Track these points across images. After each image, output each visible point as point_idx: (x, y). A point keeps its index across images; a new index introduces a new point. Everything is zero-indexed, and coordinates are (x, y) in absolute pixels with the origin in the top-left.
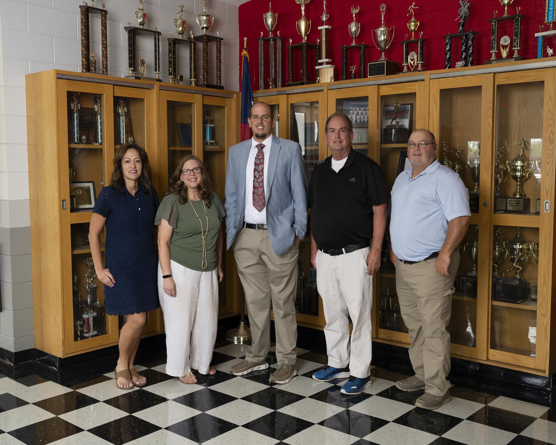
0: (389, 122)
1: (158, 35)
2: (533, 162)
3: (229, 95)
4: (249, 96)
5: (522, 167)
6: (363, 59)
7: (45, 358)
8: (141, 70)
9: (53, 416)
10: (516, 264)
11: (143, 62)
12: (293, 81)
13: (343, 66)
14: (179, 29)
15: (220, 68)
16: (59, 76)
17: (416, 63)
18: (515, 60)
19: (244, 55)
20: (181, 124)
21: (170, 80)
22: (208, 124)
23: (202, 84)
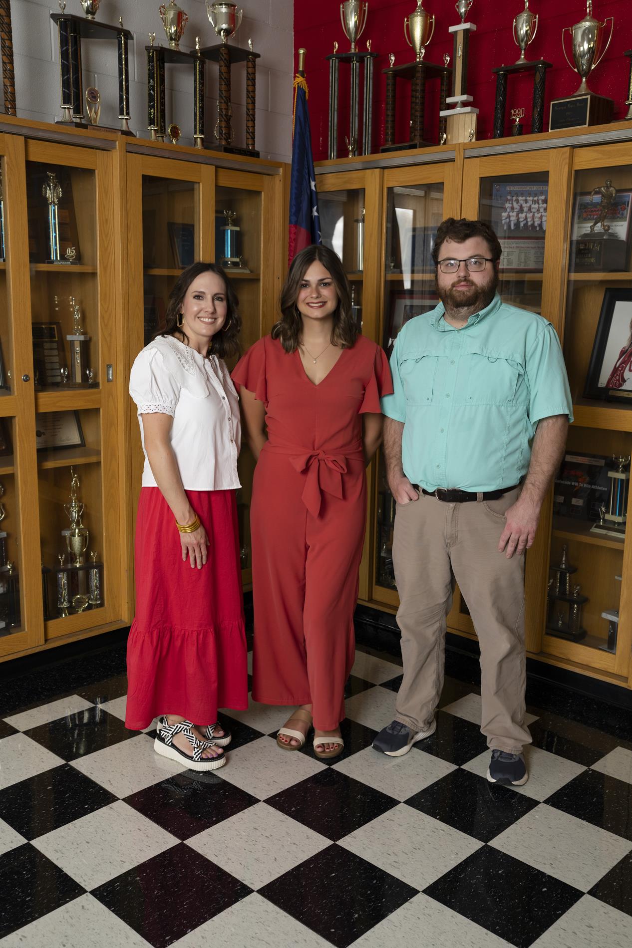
1: (126, 39)
3: (269, 170)
4: (307, 171)
6: (539, 93)
8: (90, 112)
11: (94, 95)
12: (394, 142)
13: (496, 109)
14: (170, 29)
15: (254, 115)
19: (298, 86)
20: (178, 224)
21: (151, 134)
22: (227, 225)
23: (216, 146)
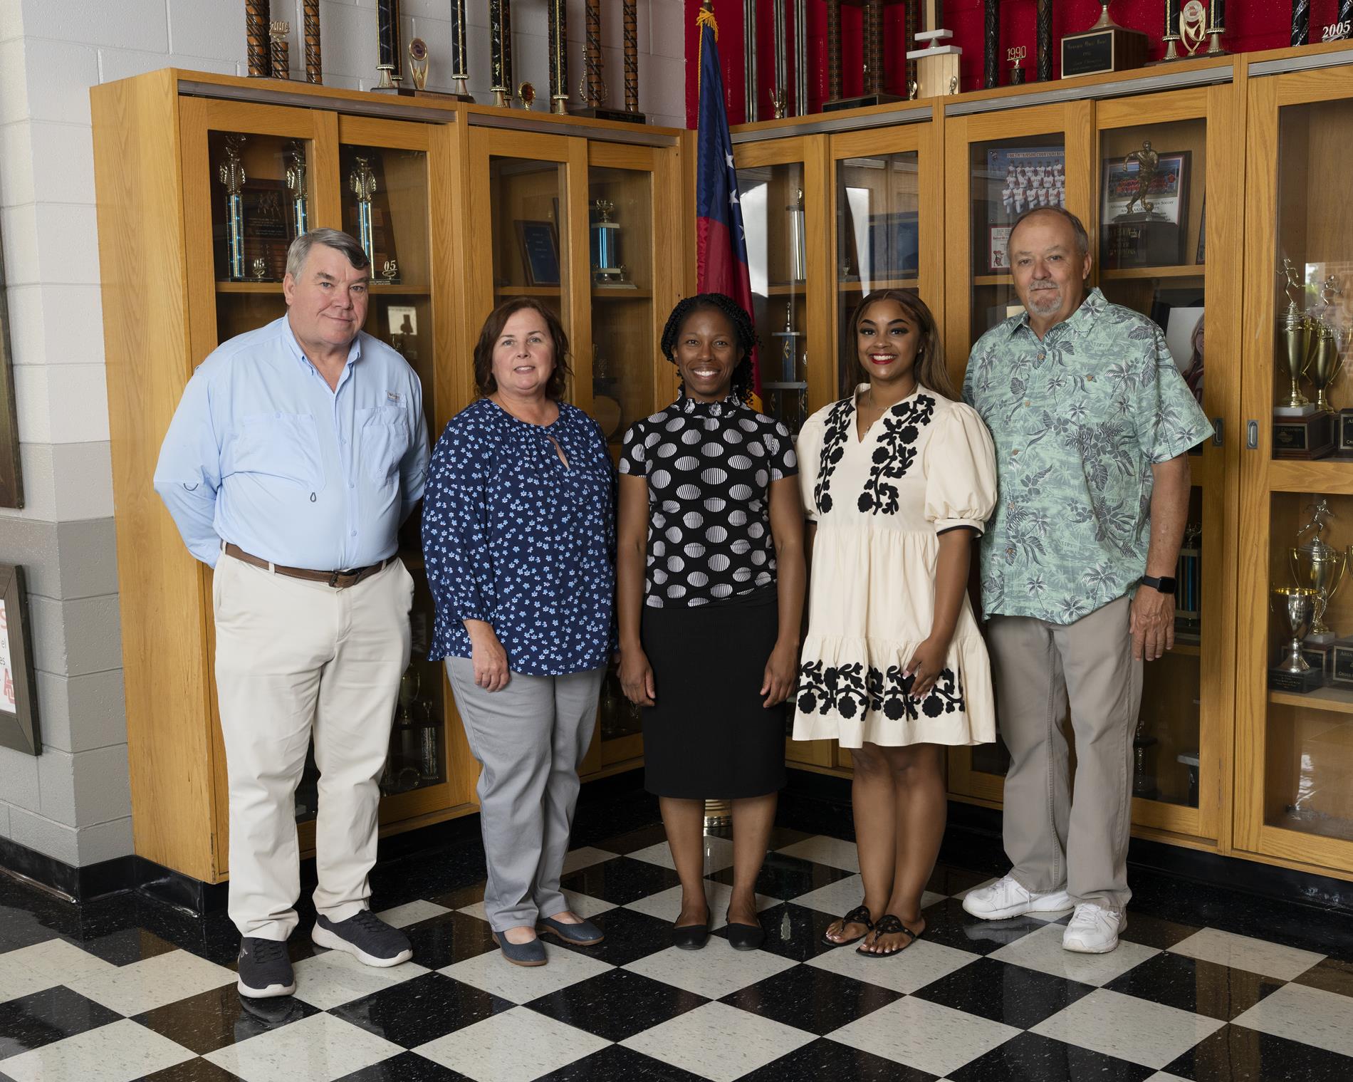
0: (1122, 207)
3: (661, 140)
4: (720, 141)
6: (1044, 26)
7: (163, 881)
8: (415, 71)
9: (190, 1055)
11: (419, 48)
12: (841, 95)
13: (987, 48)
15: (635, 64)
16: (185, 88)
17: (1202, 33)
19: (703, 26)
20: (526, 223)
21: (495, 98)
22: (603, 220)
23: (584, 110)
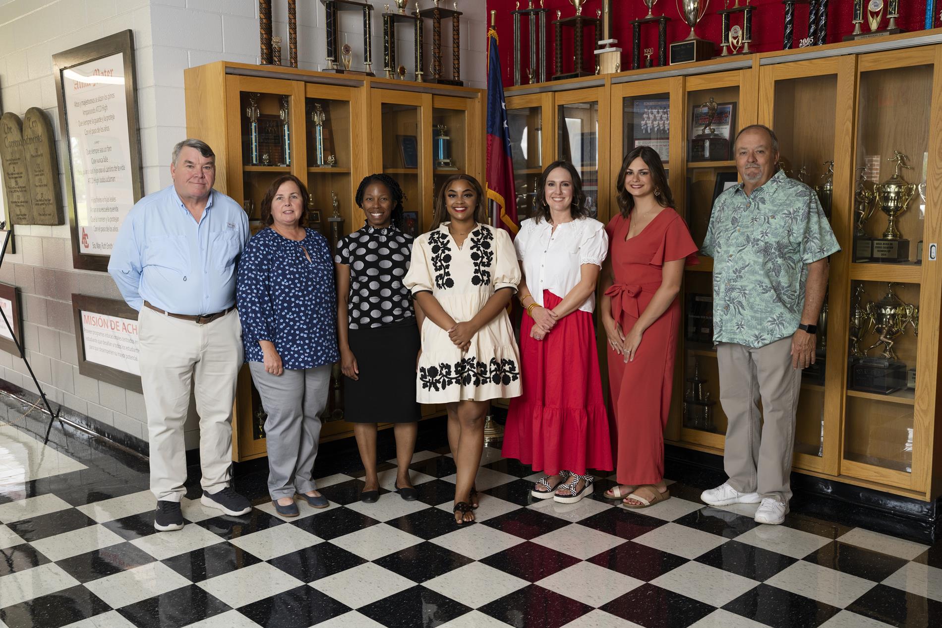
0: (699, 131)
1: (369, 10)
2: (915, 186)
3: (471, 94)
4: (498, 95)
5: (897, 194)
6: (662, 38)
8: (345, 60)
9: (223, 540)
10: (885, 337)
11: (347, 49)
12: (562, 72)
13: (634, 48)
15: (458, 56)
16: (229, 71)
17: (740, 42)
18: (890, 34)
19: (491, 36)
20: (404, 136)
21: (386, 74)
22: (441, 135)
23: (432, 79)
